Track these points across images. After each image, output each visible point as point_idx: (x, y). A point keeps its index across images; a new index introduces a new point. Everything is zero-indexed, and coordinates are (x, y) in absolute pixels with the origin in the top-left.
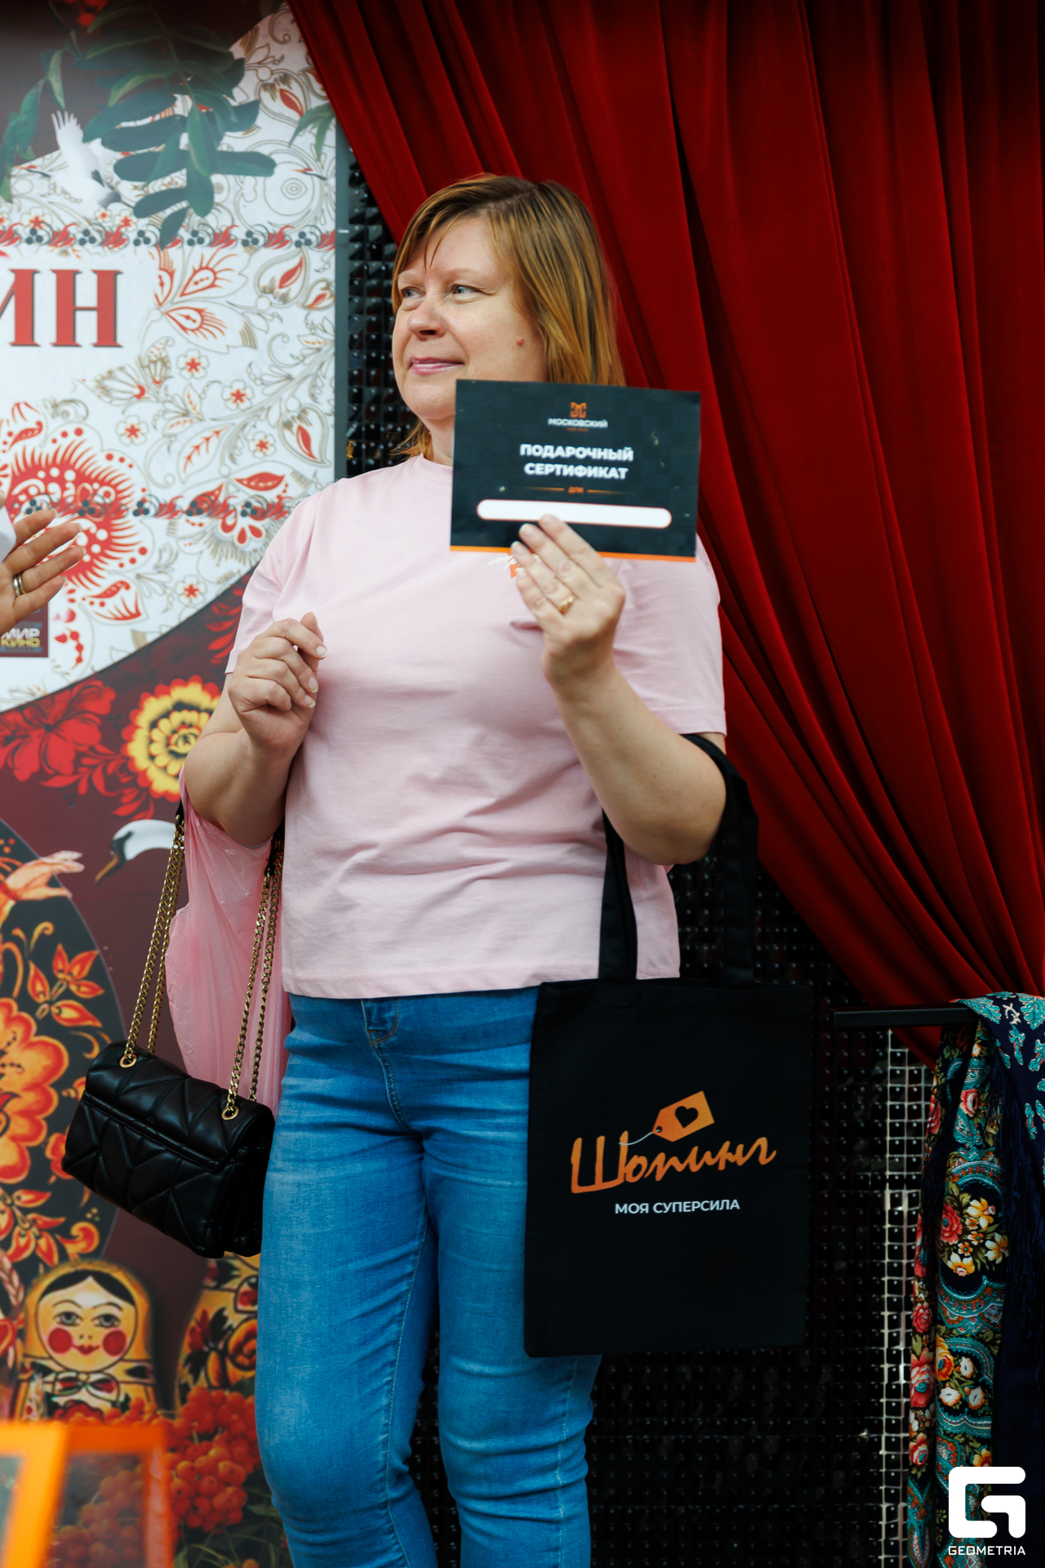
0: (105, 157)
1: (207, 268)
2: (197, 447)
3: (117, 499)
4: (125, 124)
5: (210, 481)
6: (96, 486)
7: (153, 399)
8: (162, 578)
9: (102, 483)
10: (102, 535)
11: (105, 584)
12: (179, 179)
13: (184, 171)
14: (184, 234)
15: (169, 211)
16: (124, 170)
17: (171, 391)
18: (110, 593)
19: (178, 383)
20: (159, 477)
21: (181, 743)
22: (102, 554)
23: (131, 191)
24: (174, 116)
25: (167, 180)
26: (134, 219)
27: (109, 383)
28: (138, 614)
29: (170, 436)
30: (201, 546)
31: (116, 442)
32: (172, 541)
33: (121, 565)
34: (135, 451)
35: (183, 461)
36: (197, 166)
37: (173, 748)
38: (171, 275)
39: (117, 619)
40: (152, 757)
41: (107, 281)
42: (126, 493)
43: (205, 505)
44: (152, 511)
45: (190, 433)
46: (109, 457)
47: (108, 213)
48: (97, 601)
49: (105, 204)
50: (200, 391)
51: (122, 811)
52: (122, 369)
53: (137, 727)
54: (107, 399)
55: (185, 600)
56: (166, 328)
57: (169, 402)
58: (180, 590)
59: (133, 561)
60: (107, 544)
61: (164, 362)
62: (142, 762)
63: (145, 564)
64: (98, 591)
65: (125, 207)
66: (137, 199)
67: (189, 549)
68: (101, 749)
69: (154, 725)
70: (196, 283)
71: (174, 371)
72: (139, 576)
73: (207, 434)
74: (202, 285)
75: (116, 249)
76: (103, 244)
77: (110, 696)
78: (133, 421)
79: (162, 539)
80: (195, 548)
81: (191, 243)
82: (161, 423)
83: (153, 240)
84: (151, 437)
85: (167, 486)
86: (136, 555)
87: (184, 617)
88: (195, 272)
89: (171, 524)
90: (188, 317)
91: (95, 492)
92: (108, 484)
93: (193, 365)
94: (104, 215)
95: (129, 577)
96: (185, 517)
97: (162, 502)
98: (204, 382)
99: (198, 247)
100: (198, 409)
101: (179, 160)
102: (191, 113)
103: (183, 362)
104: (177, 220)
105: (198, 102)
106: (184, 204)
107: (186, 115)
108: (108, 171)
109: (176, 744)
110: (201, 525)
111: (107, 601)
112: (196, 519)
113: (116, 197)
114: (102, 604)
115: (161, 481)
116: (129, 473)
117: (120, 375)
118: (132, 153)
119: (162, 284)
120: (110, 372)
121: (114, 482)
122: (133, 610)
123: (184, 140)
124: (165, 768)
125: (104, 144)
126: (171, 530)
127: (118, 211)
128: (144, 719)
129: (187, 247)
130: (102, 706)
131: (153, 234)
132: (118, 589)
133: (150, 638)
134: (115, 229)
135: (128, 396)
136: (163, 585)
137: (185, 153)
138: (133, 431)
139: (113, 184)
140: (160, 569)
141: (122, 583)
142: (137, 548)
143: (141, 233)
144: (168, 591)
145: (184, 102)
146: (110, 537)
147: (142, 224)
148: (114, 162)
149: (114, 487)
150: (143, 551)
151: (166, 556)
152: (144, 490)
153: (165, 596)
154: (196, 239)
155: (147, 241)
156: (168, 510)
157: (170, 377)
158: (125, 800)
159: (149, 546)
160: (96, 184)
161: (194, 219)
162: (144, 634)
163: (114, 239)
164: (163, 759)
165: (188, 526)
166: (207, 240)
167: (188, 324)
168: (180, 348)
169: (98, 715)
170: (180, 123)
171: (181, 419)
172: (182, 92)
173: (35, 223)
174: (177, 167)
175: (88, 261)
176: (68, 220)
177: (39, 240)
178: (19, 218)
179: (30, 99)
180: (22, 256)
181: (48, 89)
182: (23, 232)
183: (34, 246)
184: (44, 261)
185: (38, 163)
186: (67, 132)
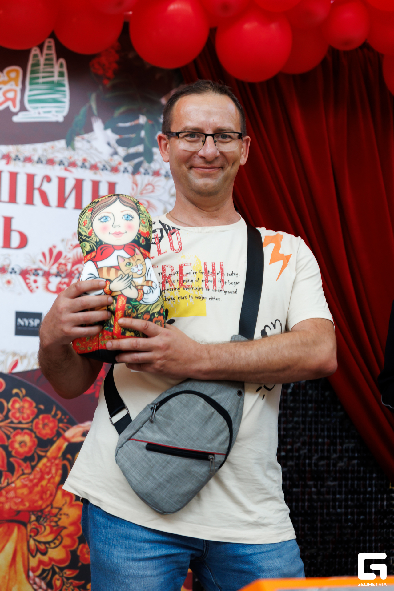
0: (113, 137)
1: (150, 184)
4: (120, 125)
12: (140, 148)
13: (142, 145)
14: (142, 170)
15: (136, 161)
16: (120, 143)
23: (122, 151)
24: (139, 124)
25: (136, 148)
26: (123, 162)
36: (147, 144)
38: (137, 186)
47: (113, 159)
49: (112, 155)
65: (119, 157)
66: (124, 155)
70: (146, 190)
74: (149, 191)
75: (115, 173)
76: (110, 171)
81: (144, 174)
83: (130, 172)
88: (146, 186)
94: (111, 160)
99: (147, 176)
101: (140, 141)
102: (146, 123)
104: (138, 165)
105: (149, 119)
106: (142, 158)
107: (143, 123)
108: (113, 142)
113: (116, 153)
118: (123, 136)
119: (133, 189)
123: (143, 134)
125: (112, 131)
127: (117, 159)
129: (143, 176)
131: (130, 169)
134: (115, 166)
137: (143, 139)
139: (115, 148)
145: (143, 119)
147: (126, 164)
148: (115, 139)
154: (146, 173)
155: (128, 172)
160: (108, 147)
161: (146, 165)
163: (115, 170)
166: (150, 174)
170: (141, 127)
172: (143, 114)
173: (85, 160)
174: (139, 143)
175: (105, 178)
176: (97, 160)
177: (86, 167)
178: (78, 158)
179: (83, 110)
180: (78, 173)
181: (90, 108)
182: (79, 163)
183: (83, 170)
184: (88, 176)
185: (86, 136)
186: (98, 125)
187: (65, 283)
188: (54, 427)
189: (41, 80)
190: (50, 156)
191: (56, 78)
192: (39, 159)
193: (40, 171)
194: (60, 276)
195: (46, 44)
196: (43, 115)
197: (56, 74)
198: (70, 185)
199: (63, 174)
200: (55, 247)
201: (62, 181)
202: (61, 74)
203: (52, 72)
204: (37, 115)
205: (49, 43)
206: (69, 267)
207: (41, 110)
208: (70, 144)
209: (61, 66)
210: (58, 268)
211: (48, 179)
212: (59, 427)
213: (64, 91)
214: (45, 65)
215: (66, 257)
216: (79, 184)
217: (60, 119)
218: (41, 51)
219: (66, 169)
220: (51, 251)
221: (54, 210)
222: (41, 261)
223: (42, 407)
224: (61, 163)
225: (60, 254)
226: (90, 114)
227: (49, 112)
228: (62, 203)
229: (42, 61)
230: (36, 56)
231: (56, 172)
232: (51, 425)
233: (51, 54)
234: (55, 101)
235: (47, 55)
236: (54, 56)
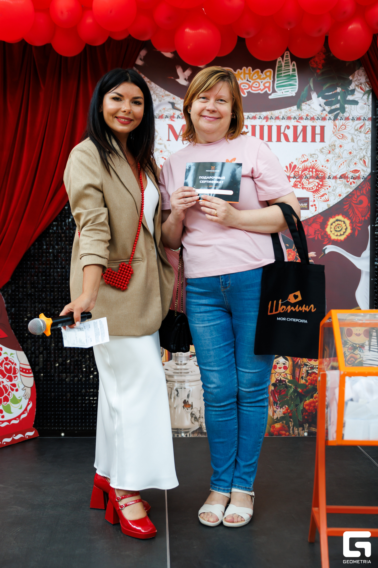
0: (322, 101)
1: (344, 125)
2: (341, 164)
3: (324, 175)
4: (326, 94)
5: (343, 172)
6: (320, 172)
7: (332, 153)
8: (334, 192)
9: (321, 172)
10: (321, 183)
11: (321, 194)
12: (338, 106)
13: (339, 104)
14: (339, 118)
15: (336, 113)
16: (326, 104)
17: (336, 152)
18: (323, 196)
19: (337, 150)
20: (333, 170)
21: (337, 228)
22: (321, 187)
23: (328, 108)
24: (337, 92)
25: (335, 106)
26: (328, 114)
27: (323, 150)
28: (328, 200)
29: (336, 162)
30: (342, 185)
31: (324, 163)
32: (336, 184)
33: (325, 190)
34: (328, 165)
35: (338, 167)
36: (342, 103)
37: (336, 229)
38: (336, 127)
39: (324, 201)
40: (331, 231)
41: (322, 128)
42: (326, 174)
43: (343, 176)
44: (332, 178)
45: (340, 161)
46: (323, 166)
47: (323, 113)
48: (320, 198)
49: (322, 111)
50: (342, 152)
51: (324, 243)
52: (325, 147)
53: (328, 225)
54: (322, 154)
55: (339, 197)
56: (335, 138)
57: (336, 154)
58: (338, 195)
59: (327, 189)
60: (322, 185)
61: (335, 146)
62: (329, 232)
63: (330, 190)
64: (320, 195)
65: (326, 112)
66: (329, 110)
67: (339, 186)
68: (320, 230)
69: (332, 224)
70: (341, 128)
71: (337, 147)
72: (329, 192)
73: (344, 161)
74: (343, 129)
75: (324, 121)
76: (321, 120)
77: (322, 218)
78: (328, 158)
79: (334, 184)
80: (341, 186)
81: (340, 120)
82: (334, 159)
83: (332, 119)
84: (331, 162)
85: (335, 172)
86: (328, 187)
87: (338, 201)
88: (341, 126)
89: (336, 181)
90: (340, 136)
91: (319, 174)
92: (322, 172)
93: (341, 146)
94: (322, 114)
95: (327, 192)
96: (339, 179)
97: (334, 176)
98: (343, 150)
99: (342, 120)
100: (342, 156)
101: (338, 102)
102: (341, 91)
103: (338, 146)
104: (337, 115)
105: (342, 89)
106: (339, 111)
107: (340, 92)
108: (323, 104)
109: (336, 228)
110: (342, 181)
111: (322, 197)
112: (341, 180)
113: (324, 110)
114: (321, 198)
115: (334, 171)
116: (327, 170)
117: (325, 148)
118: (328, 100)
119: (334, 129)
120: (323, 148)
121: (324, 172)
122: (327, 200)
123: (339, 97)
124: (334, 234)
125: (322, 98)
126: (336, 182)
127: (325, 113)
128: (329, 223)
129: (339, 121)
130: (320, 220)
131: (332, 118)
132: (324, 195)
133: (331, 206)
134: (324, 117)
135: (327, 153)
136: (334, 194)
137: (339, 100)
138: (328, 161)
139: (324, 107)
140: (333, 190)
141: (325, 194)
142: (328, 186)
143: (330, 118)
144: (335, 195)
145: (339, 89)
146: (323, 184)
147: (330, 115)
148: (324, 102)
149: (324, 173)
150: (330, 187)
151: (334, 188)
152: (330, 173)
153: (334, 197)
154: (341, 119)
155: (331, 119)
156: (335, 178)
157: (336, 149)
158: (325, 241)
159: (331, 186)
160: (320, 107)
161: (341, 115)
162: (330, 205)
163: (324, 119)
164: (333, 232)
165: (339, 181)
166: (344, 119)
167: (340, 137)
168: (338, 143)
169: (320, 222)
170: (338, 94)
171: (338, 158)
172: (339, 87)
173: (307, 115)
174: (338, 103)
175: (318, 124)
176: (314, 115)
177: (308, 119)
178: (304, 115)
179: (306, 88)
180: (304, 123)
181: (310, 86)
182: (305, 117)
183: (307, 120)
184: (309, 124)
185: (308, 102)
186: (314, 95)
187: (298, 181)
188: (294, 255)
189: (283, 75)
190: (289, 115)
191: (291, 73)
192: (283, 117)
193: (283, 123)
194: (296, 178)
195: (285, 55)
196: (284, 93)
197: (291, 70)
198: (300, 129)
199: (296, 124)
200: (292, 163)
201: (295, 128)
202: (294, 70)
203: (289, 70)
204: (281, 94)
205: (287, 54)
206: (300, 173)
207: (283, 91)
208: (299, 107)
209: (294, 65)
210: (294, 174)
211: (288, 127)
212: (296, 255)
213: (296, 79)
214: (285, 66)
215: (298, 167)
216: (304, 128)
217: (294, 95)
218: (283, 59)
219: (297, 121)
220: (290, 165)
221: (292, 144)
222: (285, 171)
223: (288, 245)
224: (295, 118)
225: (295, 166)
226: (310, 90)
227: (288, 91)
228: (295, 139)
229: (283, 64)
230: (280, 62)
231: (292, 123)
232: (292, 254)
233: (288, 60)
234: (291, 85)
235: (286, 60)
236: (290, 61)
